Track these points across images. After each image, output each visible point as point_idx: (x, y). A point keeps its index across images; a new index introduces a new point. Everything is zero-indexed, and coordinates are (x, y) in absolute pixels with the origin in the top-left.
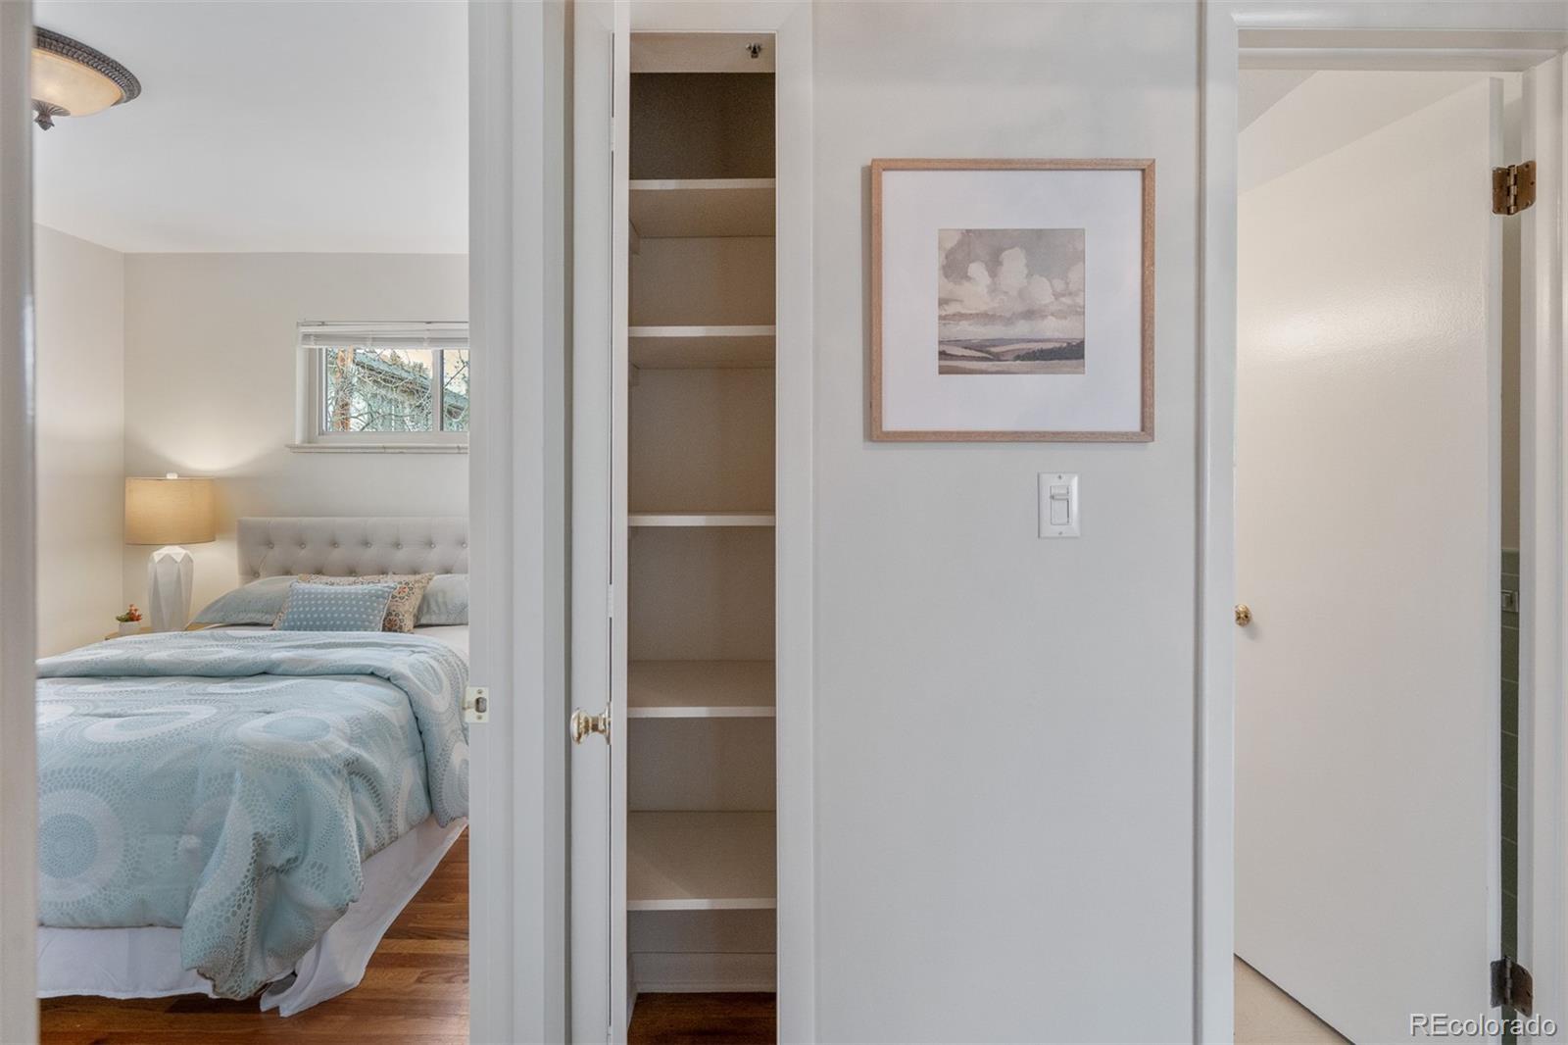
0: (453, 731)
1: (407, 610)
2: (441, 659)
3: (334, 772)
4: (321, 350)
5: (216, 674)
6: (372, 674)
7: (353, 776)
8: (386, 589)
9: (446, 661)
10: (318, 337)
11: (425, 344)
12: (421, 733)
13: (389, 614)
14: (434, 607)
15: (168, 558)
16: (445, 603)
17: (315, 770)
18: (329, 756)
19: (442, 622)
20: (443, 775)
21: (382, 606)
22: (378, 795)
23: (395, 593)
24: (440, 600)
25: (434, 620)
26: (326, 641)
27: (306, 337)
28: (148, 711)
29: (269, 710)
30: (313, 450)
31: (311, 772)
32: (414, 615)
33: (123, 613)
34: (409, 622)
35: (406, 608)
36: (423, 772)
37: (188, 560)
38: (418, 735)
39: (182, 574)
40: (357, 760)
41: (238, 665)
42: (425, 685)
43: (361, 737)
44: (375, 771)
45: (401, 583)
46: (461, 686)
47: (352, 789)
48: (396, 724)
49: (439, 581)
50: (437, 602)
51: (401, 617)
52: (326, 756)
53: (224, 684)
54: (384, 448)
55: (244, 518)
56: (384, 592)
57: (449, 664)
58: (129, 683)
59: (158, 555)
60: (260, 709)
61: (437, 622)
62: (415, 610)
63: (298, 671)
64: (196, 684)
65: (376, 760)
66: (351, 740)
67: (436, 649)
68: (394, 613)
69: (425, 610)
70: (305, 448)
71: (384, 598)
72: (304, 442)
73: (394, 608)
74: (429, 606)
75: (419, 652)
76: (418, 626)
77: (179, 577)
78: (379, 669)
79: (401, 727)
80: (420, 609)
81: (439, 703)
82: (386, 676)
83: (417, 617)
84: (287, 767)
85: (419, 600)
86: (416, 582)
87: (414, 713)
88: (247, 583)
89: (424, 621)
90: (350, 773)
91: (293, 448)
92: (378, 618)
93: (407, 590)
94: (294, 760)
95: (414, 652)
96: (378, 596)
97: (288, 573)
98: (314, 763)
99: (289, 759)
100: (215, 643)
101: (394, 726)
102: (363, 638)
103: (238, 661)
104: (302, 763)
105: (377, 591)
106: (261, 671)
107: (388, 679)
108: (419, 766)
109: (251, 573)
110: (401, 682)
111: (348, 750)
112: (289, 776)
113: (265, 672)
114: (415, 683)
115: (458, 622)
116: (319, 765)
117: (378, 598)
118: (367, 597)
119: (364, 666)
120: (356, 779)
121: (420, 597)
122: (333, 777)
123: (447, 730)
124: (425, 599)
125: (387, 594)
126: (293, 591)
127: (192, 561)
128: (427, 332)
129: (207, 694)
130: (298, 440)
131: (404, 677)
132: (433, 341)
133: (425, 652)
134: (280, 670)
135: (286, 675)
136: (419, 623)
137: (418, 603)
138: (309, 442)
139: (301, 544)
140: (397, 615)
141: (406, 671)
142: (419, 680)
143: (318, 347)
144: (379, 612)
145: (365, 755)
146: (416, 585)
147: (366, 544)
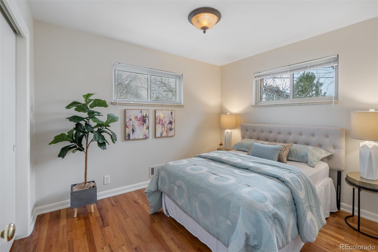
0: (307, 207)
1: (285, 154)
2: (300, 177)
3: (269, 218)
4: (259, 80)
5: (236, 166)
6: (278, 178)
7: (275, 218)
8: (279, 148)
9: (302, 178)
10: (258, 76)
11: (288, 72)
12: (295, 205)
13: (279, 155)
14: (293, 155)
15: (227, 132)
16: (297, 155)
17: (263, 215)
18: (268, 211)
19: (296, 160)
20: (304, 223)
21: (277, 153)
22: (283, 227)
23: (281, 149)
24: (295, 153)
25: (293, 159)
26: (263, 162)
27: (256, 77)
28: (221, 175)
29: (249, 185)
30: (257, 106)
31: (262, 216)
32: (287, 156)
33: (220, 143)
34: (285, 159)
35: (284, 154)
36: (296, 219)
37: (231, 133)
38: (294, 205)
39: (230, 136)
40: (276, 214)
41: (241, 165)
42: (296, 187)
43: (277, 205)
44: (282, 219)
45: (282, 146)
46: (308, 189)
47: (275, 223)
48: (287, 200)
49: (295, 146)
50: (294, 153)
51: (283, 157)
52: (266, 210)
53: (237, 170)
54: (276, 105)
55: (242, 124)
56: (278, 148)
57: (303, 179)
58: (219, 164)
59: (226, 131)
60: (247, 184)
61: (294, 160)
62: (287, 155)
63: (256, 171)
64: (231, 168)
65: (282, 214)
66: (274, 205)
67: (298, 173)
68: (281, 155)
69: (290, 155)
70: (255, 106)
71: (278, 150)
72: (255, 104)
73: (281, 154)
74: (291, 154)
75: (292, 173)
76: (288, 160)
77: (229, 136)
78: (280, 177)
79: (289, 201)
80: (288, 155)
81: (301, 195)
82: (283, 180)
83: (287, 157)
84: (255, 211)
85: (288, 152)
86: (287, 146)
87: (292, 196)
88: (243, 140)
89: (290, 159)
90: (274, 218)
91: (252, 106)
92: (276, 156)
93: (285, 148)
94: (257, 210)
95: (290, 172)
96: (276, 149)
97: (251, 138)
98: (263, 212)
99: (255, 208)
100: (236, 156)
101: (287, 201)
102: (273, 163)
103: (241, 164)
104: (259, 211)
105: (276, 148)
106: (246, 168)
107: (283, 181)
108: (295, 216)
109: (243, 137)
110: (288, 184)
111: (273, 210)
112: (255, 215)
113: (247, 169)
114: (292, 186)
115: (302, 161)
116: (265, 213)
117: (276, 150)
118: (273, 149)
119: (275, 175)
120: (276, 220)
121: (288, 151)
122: (269, 219)
123: (305, 206)
124: (290, 152)
125: (279, 149)
126: (253, 144)
127: (232, 133)
128: (289, 69)
129: (234, 173)
130: (253, 104)
131: (289, 182)
132: (291, 71)
133: (294, 173)
134: (251, 169)
135: (253, 171)
136: (288, 159)
137: (288, 153)
138: (256, 104)
139: (254, 131)
140: (282, 156)
141: (289, 180)
142: (294, 184)
143: (258, 79)
144: (277, 154)
145: (279, 212)
146: (287, 147)
147: (271, 132)
